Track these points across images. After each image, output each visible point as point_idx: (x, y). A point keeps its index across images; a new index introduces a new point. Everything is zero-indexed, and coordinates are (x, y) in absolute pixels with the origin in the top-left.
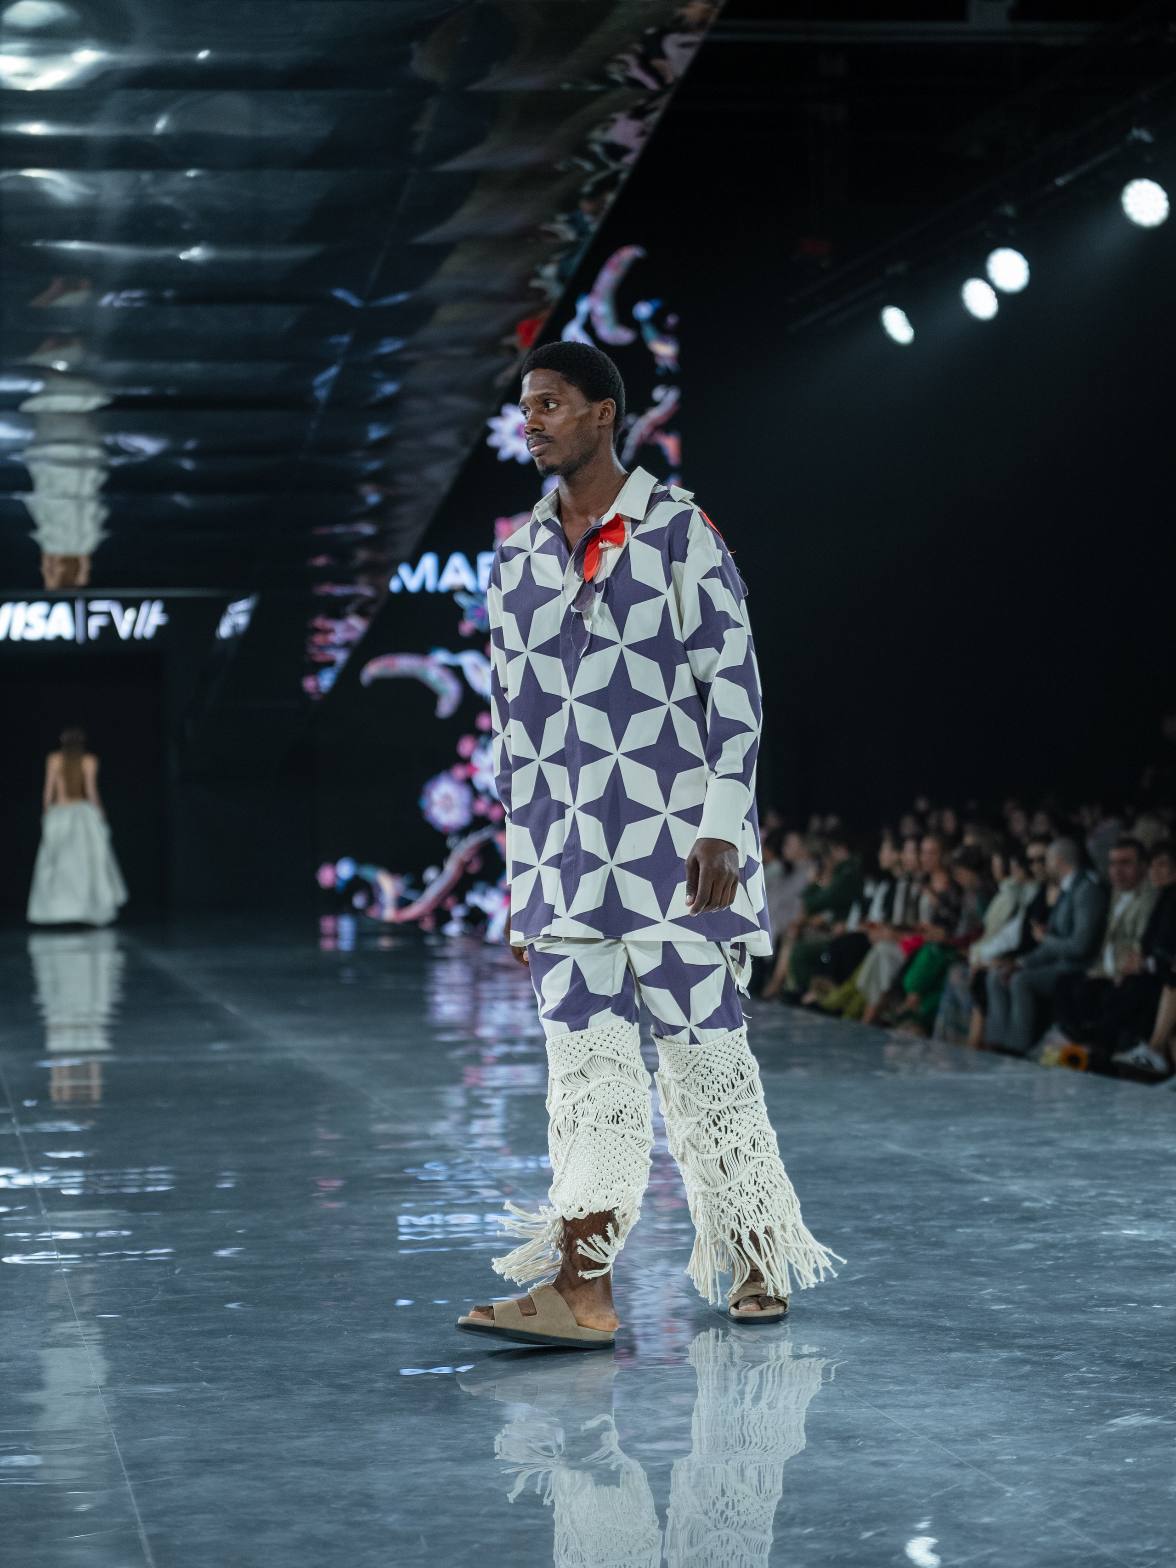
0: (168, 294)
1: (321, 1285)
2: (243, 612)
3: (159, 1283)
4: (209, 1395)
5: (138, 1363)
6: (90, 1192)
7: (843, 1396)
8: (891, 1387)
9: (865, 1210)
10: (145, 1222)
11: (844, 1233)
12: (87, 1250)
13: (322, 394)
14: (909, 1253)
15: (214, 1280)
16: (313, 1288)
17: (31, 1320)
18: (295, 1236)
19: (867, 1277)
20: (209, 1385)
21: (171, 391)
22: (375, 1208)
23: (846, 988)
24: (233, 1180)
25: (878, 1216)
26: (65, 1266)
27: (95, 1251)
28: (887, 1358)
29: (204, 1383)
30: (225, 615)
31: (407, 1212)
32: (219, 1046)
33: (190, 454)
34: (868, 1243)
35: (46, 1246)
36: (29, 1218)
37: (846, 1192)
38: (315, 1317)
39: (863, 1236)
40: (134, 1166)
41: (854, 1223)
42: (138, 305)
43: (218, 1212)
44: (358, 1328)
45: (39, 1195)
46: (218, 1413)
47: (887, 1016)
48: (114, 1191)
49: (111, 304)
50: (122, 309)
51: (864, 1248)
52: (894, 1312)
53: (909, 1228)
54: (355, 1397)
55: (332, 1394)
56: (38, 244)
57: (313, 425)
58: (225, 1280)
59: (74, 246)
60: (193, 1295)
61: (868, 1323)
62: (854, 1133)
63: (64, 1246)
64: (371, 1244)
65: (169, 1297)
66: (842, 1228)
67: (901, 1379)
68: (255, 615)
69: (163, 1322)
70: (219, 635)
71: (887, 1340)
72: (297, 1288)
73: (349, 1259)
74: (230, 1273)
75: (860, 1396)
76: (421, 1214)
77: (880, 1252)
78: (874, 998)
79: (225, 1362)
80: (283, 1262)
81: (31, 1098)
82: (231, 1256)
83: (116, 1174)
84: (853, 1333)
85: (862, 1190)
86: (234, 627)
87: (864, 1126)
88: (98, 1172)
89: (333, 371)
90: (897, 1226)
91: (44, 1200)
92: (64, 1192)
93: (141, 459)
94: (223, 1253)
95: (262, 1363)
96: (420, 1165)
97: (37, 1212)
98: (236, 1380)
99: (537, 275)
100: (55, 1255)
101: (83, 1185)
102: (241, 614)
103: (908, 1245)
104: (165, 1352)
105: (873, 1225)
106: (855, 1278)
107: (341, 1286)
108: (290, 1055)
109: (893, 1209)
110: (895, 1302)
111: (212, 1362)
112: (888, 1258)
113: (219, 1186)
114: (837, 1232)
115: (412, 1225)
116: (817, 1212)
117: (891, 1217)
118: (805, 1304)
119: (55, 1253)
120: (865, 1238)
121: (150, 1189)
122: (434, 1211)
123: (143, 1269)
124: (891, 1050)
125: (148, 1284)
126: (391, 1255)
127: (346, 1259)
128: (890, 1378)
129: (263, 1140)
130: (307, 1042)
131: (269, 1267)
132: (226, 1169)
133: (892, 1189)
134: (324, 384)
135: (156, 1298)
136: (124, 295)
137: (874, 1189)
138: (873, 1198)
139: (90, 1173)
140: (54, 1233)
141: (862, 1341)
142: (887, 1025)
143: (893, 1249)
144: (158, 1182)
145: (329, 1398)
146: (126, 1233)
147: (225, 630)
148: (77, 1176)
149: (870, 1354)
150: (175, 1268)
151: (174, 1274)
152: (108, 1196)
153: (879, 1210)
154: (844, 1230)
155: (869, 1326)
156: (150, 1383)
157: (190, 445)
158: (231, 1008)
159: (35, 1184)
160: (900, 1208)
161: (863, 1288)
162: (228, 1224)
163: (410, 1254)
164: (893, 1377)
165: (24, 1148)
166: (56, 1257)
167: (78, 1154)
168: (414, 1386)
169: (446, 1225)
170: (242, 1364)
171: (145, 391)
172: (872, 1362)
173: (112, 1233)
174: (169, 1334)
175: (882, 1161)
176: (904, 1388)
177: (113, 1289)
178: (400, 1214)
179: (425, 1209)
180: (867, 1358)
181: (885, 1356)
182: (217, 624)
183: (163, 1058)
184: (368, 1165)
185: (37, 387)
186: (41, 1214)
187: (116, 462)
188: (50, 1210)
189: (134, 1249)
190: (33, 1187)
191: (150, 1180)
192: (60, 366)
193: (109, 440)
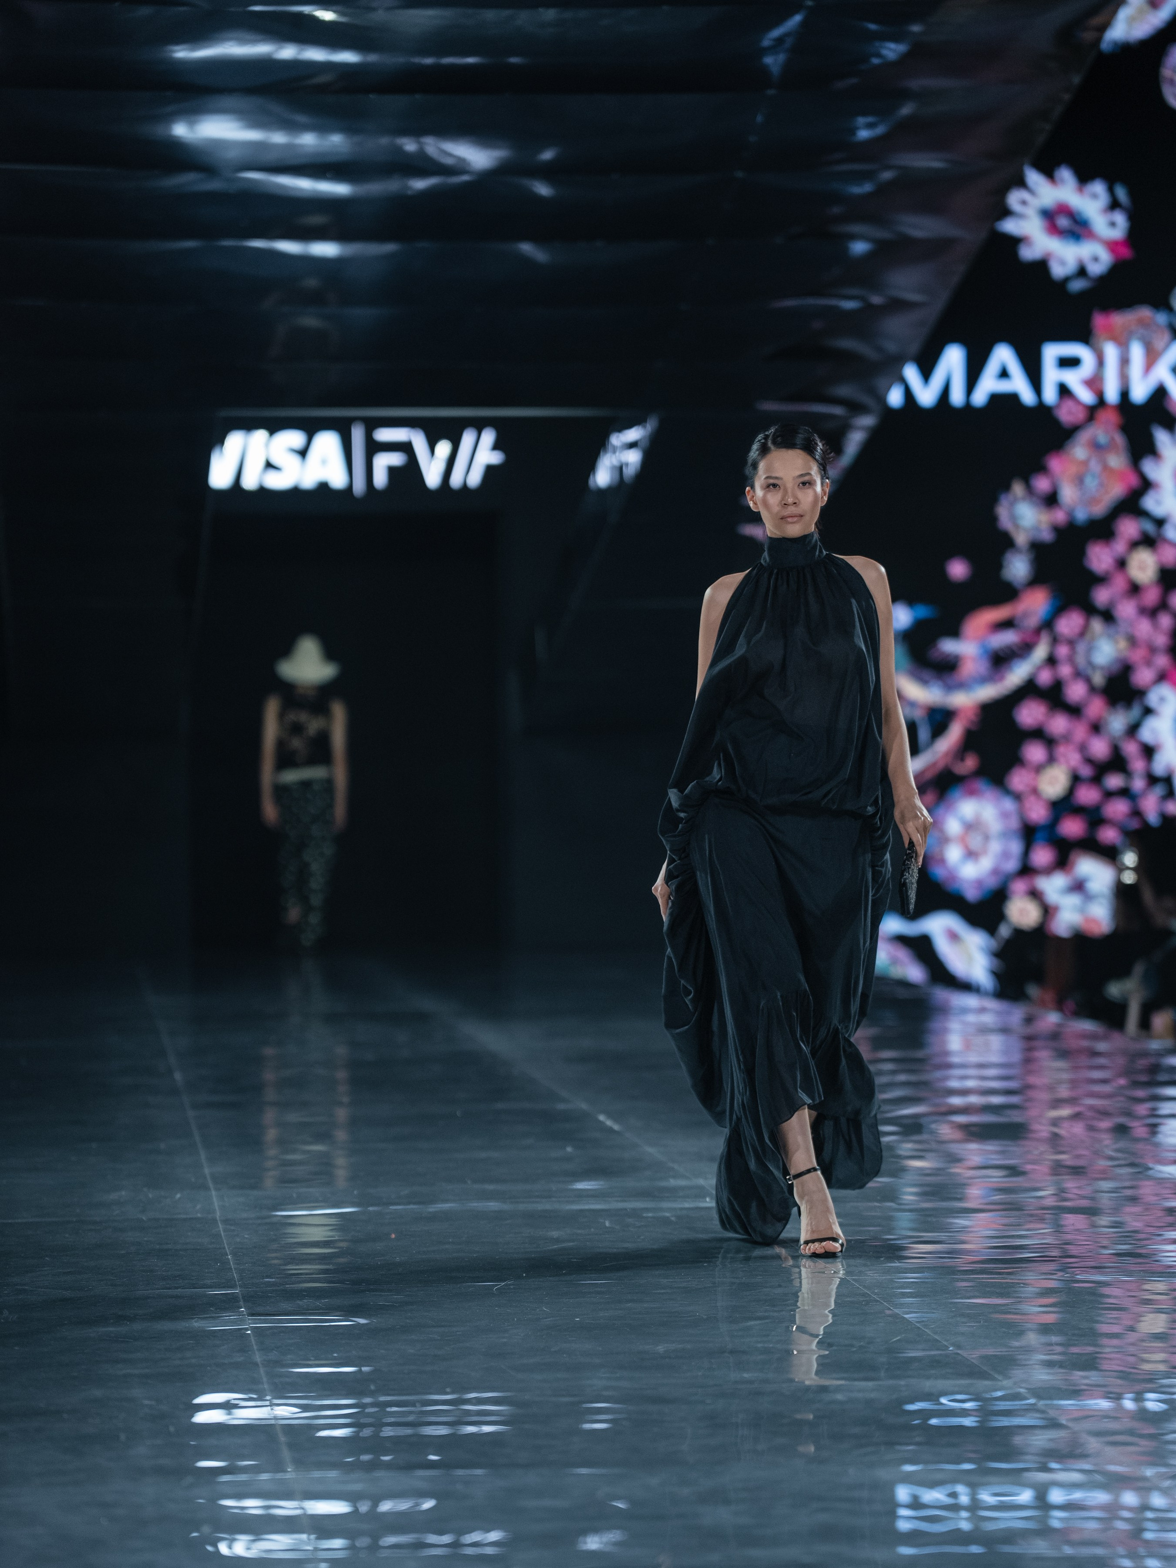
2: (632, 445)
6: (367, 1432)
10: (459, 1486)
12: (360, 1535)
13: (773, 62)
21: (516, 60)
24: (609, 1417)
27: (376, 1538)
30: (604, 451)
31: (908, 1479)
32: (586, 1185)
33: (547, 172)
35: (290, 1525)
36: (264, 1476)
40: (443, 1389)
43: (584, 1471)
45: (283, 1439)
48: (408, 1431)
57: (759, 119)
63: (323, 1527)
70: (595, 482)
76: (933, 1485)
82: (606, 1548)
83: (413, 1404)
88: (382, 1399)
89: (795, 21)
91: (291, 1446)
92: (321, 1433)
93: (465, 178)
94: (593, 1543)
96: (933, 1397)
97: (279, 1468)
100: (306, 1541)
101: (356, 1423)
102: (630, 450)
113: (587, 1426)
115: (916, 1504)
119: (307, 1538)
121: (470, 1429)
122: (954, 1481)
126: (880, 1555)
127: (804, 1561)
129: (661, 1348)
132: (599, 1398)
134: (780, 41)
139: (366, 1400)
140: (306, 1504)
146: (426, 1504)
148: (345, 1407)
152: (397, 1441)
157: (547, 155)
158: (607, 1121)
159: (276, 1418)
162: (598, 1493)
163: (916, 1555)
165: (258, 1358)
166: (308, 1545)
167: (346, 1369)
169: (975, 1506)
171: (471, 60)
173: (403, 1505)
178: (899, 1484)
179: (939, 1476)
183: (493, 1205)
185: (288, 52)
186: (285, 1471)
187: (420, 184)
188: (300, 1464)
189: (441, 1533)
190: (273, 1422)
191: (468, 1413)
192: (327, 16)
193: (410, 146)
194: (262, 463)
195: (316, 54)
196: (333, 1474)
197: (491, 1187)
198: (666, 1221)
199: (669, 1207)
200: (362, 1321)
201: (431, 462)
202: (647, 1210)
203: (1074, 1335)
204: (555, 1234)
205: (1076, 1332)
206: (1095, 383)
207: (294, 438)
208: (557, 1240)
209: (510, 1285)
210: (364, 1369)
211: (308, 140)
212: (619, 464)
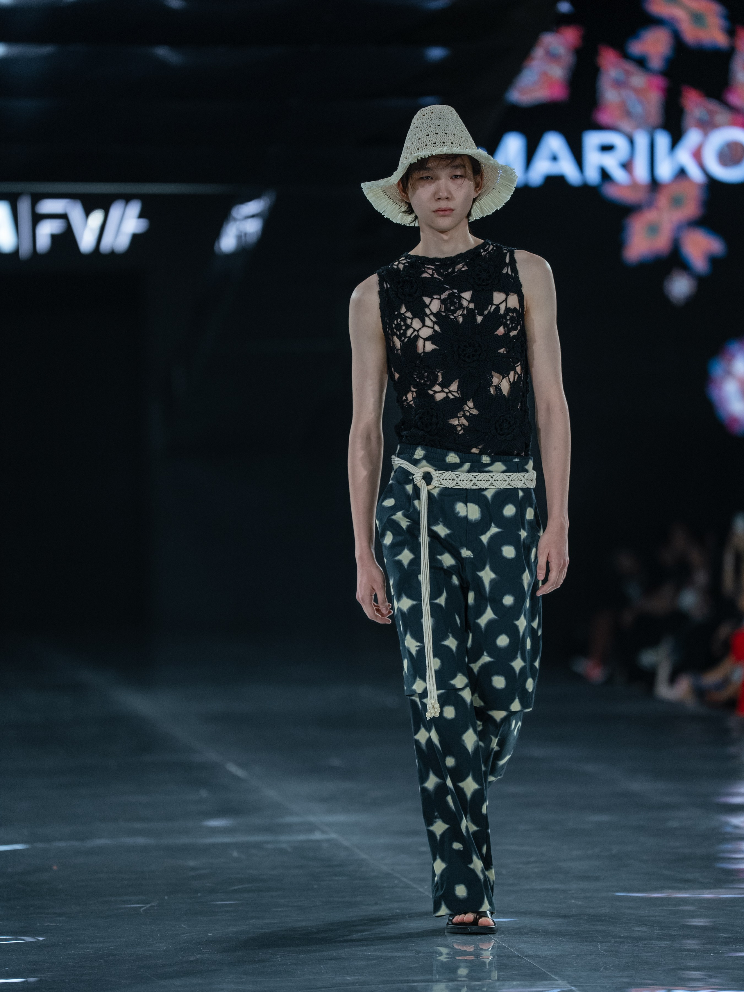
2: (253, 216)
30: (228, 221)
32: (217, 823)
68: (270, 220)
70: (221, 249)
102: (250, 220)
108: (317, 836)
130: (341, 818)
147: (228, 242)
158: (234, 769)
183: (141, 841)
197: (138, 825)
198: (283, 851)
199: (286, 840)
200: (29, 939)
201: (85, 229)
202: (267, 842)
203: (615, 942)
204: (192, 863)
205: (618, 939)
206: (627, 166)
208: (193, 869)
209: (154, 906)
210: (31, 980)
212: (241, 232)
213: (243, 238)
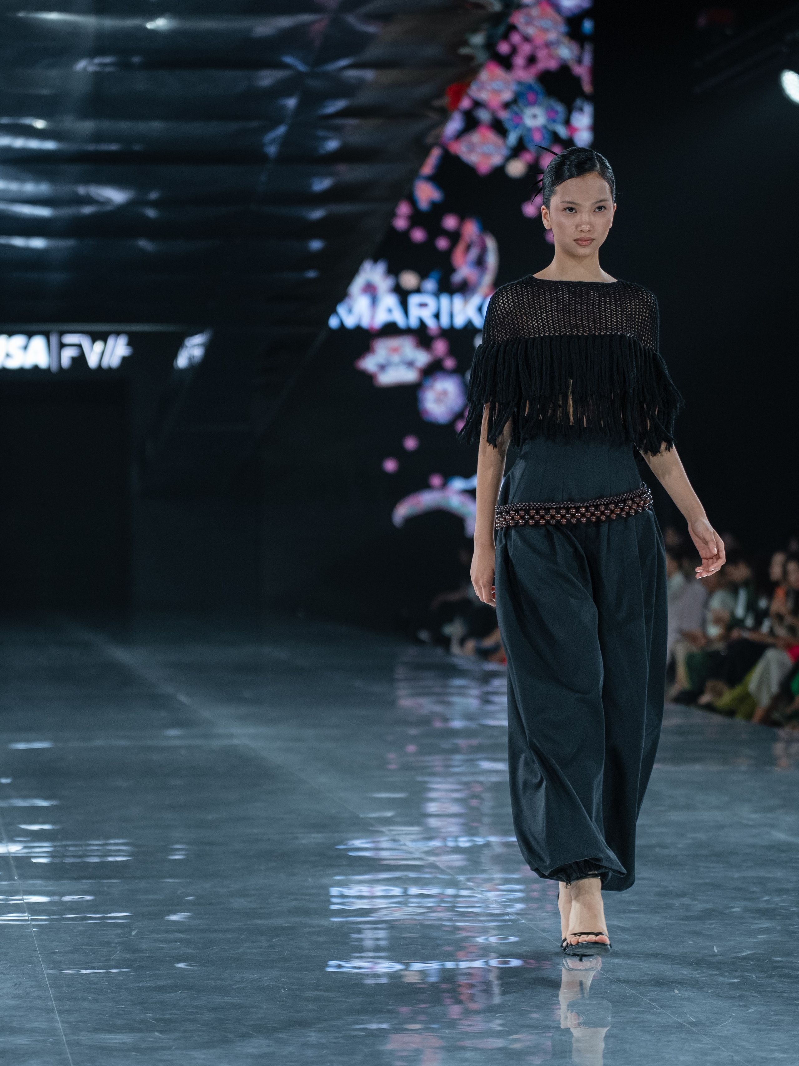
0: (136, 59)
1: (261, 948)
2: (198, 345)
3: (116, 943)
4: (161, 1045)
5: (98, 1014)
6: (57, 860)
7: (733, 1061)
8: (777, 1055)
9: (754, 892)
10: (105, 888)
11: (734, 912)
12: (54, 913)
13: (272, 150)
14: (795, 933)
15: (167, 941)
16: (254, 951)
17: (5, 974)
18: (238, 903)
19: (755, 953)
20: (160, 1035)
21: (137, 147)
22: (310, 880)
23: (738, 691)
24: (183, 853)
25: (766, 898)
26: (34, 926)
27: (61, 913)
28: (773, 1028)
29: (157, 1034)
30: (182, 348)
31: (338, 884)
32: (172, 732)
33: (153, 204)
34: (756, 922)
35: (18, 908)
36: (4, 883)
37: (737, 875)
38: (256, 977)
39: (752, 915)
40: (97, 838)
41: (743, 903)
42: (108, 69)
43: (170, 880)
44: (294, 987)
45: (12, 862)
46: (168, 1061)
47: (776, 716)
48: (79, 860)
49: (85, 69)
50: (96, 74)
51: (753, 927)
52: (781, 985)
53: (795, 909)
54: (290, 1049)
55: (269, 1046)
56: (21, 14)
57: (263, 178)
58: (176, 942)
59: (53, 16)
60: (147, 955)
61: (756, 995)
62: (744, 822)
63: (34, 909)
64: (307, 912)
65: (126, 956)
66: (732, 908)
67: (786, 1047)
68: (209, 348)
69: (120, 978)
70: (177, 365)
71: (773, 1011)
72: (241, 950)
73: (286, 925)
74: (181, 935)
75: (748, 1062)
76: (350, 886)
77: (767, 931)
78: (765, 701)
79: (175, 1014)
80: (227, 927)
81: (7, 776)
82: (181, 920)
83: (81, 846)
84: (741, 1003)
85: (751, 874)
86: (191, 359)
87: (754, 816)
88: (65, 843)
89: (281, 130)
90: (782, 907)
91: (17, 867)
92: (34, 860)
93: (109, 208)
94: (174, 918)
95: (208, 1016)
97: (11, 878)
98: (185, 1031)
99: (465, 43)
100: (26, 916)
101: (51, 855)
102: (196, 347)
103: (794, 925)
104: (123, 1005)
105: (761, 905)
106: (744, 954)
107: (279, 950)
108: (235, 741)
109: (780, 891)
110: (781, 976)
111: (164, 1015)
112: (775, 936)
113: (171, 857)
114: (728, 911)
115: (343, 896)
116: (709, 893)
117: (777, 899)
118: (698, 976)
119: (26, 915)
120: (754, 918)
121: (110, 859)
123: (104, 930)
124: (779, 748)
125: (108, 943)
126: (324, 922)
127: (284, 925)
128: (776, 1046)
129: (211, 817)
130: (251, 730)
131: (215, 931)
132: (178, 842)
133: (779, 874)
134: (273, 141)
135: (114, 956)
136: (97, 60)
137: (762, 873)
138: (761, 882)
139: (57, 844)
140: (25, 897)
141: (750, 1011)
142: (777, 724)
143: (779, 928)
144: (117, 853)
145: (266, 1050)
146: (88, 898)
147: (182, 361)
148: (45, 847)
149: (757, 1023)
150: (132, 930)
151: (131, 935)
152: (73, 864)
153: (767, 892)
154: (734, 910)
155: (756, 997)
156: (109, 1032)
157: (153, 195)
158: (183, 698)
159: (9, 853)
160: (786, 891)
161: (752, 963)
162: (179, 892)
163: (341, 922)
164: (779, 1045)
166: (27, 918)
167: (47, 827)
168: (343, 1041)
170: (190, 1017)
171: (113, 147)
172: (760, 1030)
173: (76, 898)
174: (126, 989)
175: (770, 847)
176: (788, 1056)
177: (77, 947)
178: (332, 886)
180: (755, 1026)
181: (771, 1026)
182: (174, 356)
183: (123, 743)
184: (304, 842)
185: (19, 143)
186: (14, 880)
187: (87, 210)
188: (22, 877)
189: (95, 913)
190: (8, 855)
191: (110, 851)
192: (40, 124)
193: (81, 190)
194: (3, 355)
195: (34, 144)
196: (39, 882)
199: (216, 744)
201: (91, 353)
206: (437, 316)
207: (19, 340)
211: (30, 188)
212: (191, 355)
213: (192, 359)
